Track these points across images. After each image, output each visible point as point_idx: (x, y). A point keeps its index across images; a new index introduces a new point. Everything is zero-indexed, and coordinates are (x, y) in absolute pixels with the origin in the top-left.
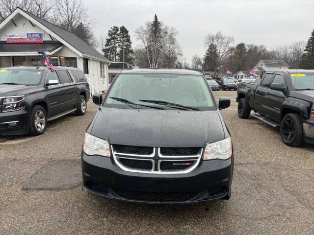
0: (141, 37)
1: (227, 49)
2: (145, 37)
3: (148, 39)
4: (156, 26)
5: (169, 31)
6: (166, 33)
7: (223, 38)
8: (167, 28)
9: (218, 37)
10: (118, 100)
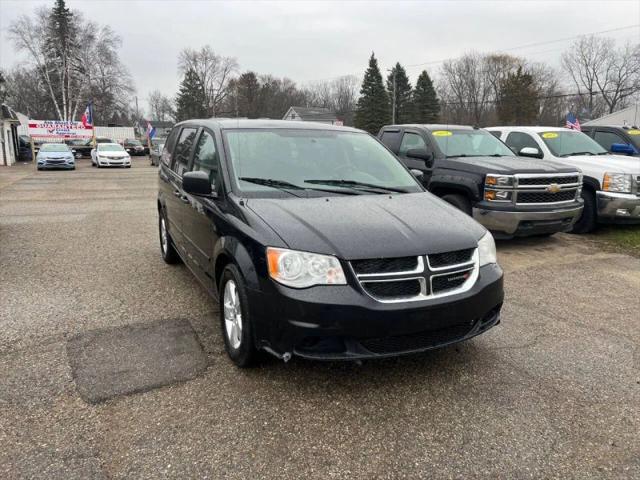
0: (27, 45)
1: (226, 83)
2: (38, 44)
3: (45, 49)
4: (61, 22)
5: (99, 36)
6: (91, 37)
7: (215, 60)
8: (92, 27)
9: (206, 56)
10: (262, 182)
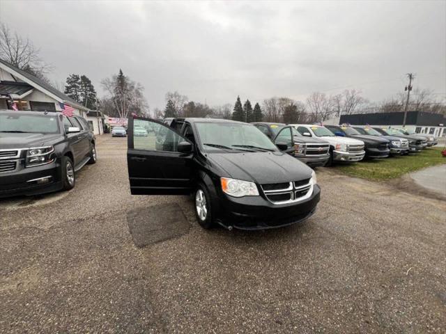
0: (108, 89)
1: (183, 105)
2: (112, 89)
3: (115, 90)
4: (121, 80)
5: (136, 86)
6: (133, 87)
7: (179, 97)
8: (133, 83)
9: (176, 95)
10: (214, 146)
